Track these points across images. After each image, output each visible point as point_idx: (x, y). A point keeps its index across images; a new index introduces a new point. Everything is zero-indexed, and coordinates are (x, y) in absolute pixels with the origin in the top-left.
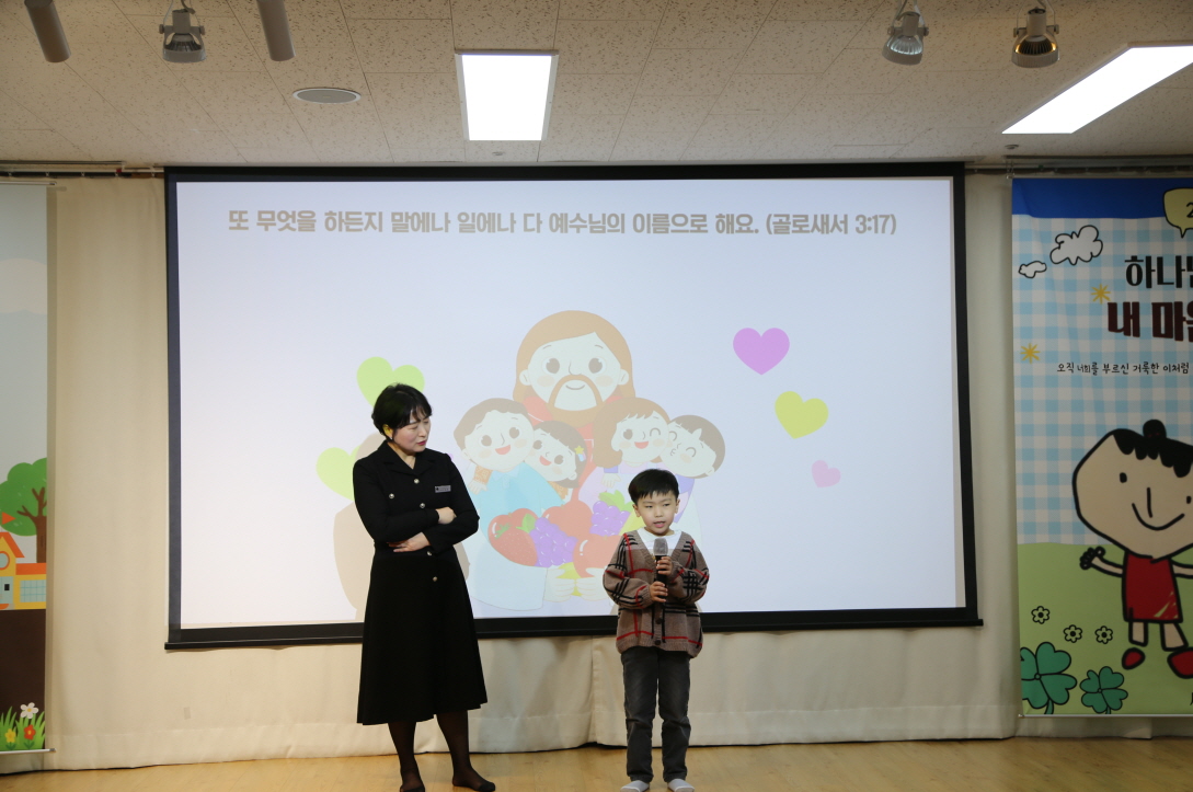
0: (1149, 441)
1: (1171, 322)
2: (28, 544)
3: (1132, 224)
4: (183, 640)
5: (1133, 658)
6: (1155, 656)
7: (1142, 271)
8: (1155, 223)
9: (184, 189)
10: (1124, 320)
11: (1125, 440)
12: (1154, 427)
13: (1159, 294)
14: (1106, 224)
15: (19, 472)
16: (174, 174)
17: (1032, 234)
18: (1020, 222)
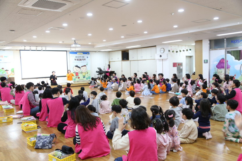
0: (77, 66)
1: (78, 60)
2: (13, 73)
3: (76, 54)
4: (23, 79)
5: (76, 78)
6: (77, 78)
7: (76, 57)
8: (77, 54)
9: (21, 51)
10: (75, 60)
11: (76, 66)
12: (77, 65)
13: (77, 58)
14: (74, 54)
15: (12, 69)
16: (20, 50)
17: (71, 55)
18: (70, 54)
